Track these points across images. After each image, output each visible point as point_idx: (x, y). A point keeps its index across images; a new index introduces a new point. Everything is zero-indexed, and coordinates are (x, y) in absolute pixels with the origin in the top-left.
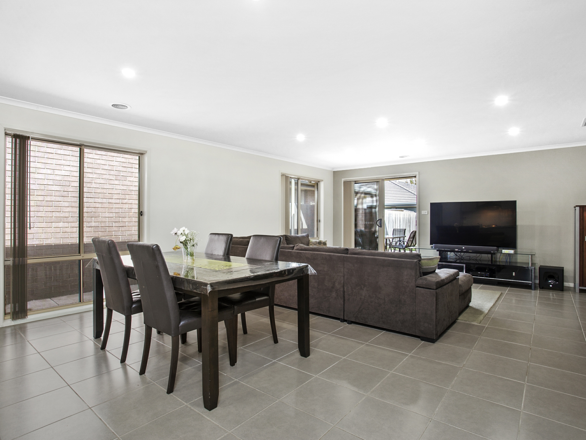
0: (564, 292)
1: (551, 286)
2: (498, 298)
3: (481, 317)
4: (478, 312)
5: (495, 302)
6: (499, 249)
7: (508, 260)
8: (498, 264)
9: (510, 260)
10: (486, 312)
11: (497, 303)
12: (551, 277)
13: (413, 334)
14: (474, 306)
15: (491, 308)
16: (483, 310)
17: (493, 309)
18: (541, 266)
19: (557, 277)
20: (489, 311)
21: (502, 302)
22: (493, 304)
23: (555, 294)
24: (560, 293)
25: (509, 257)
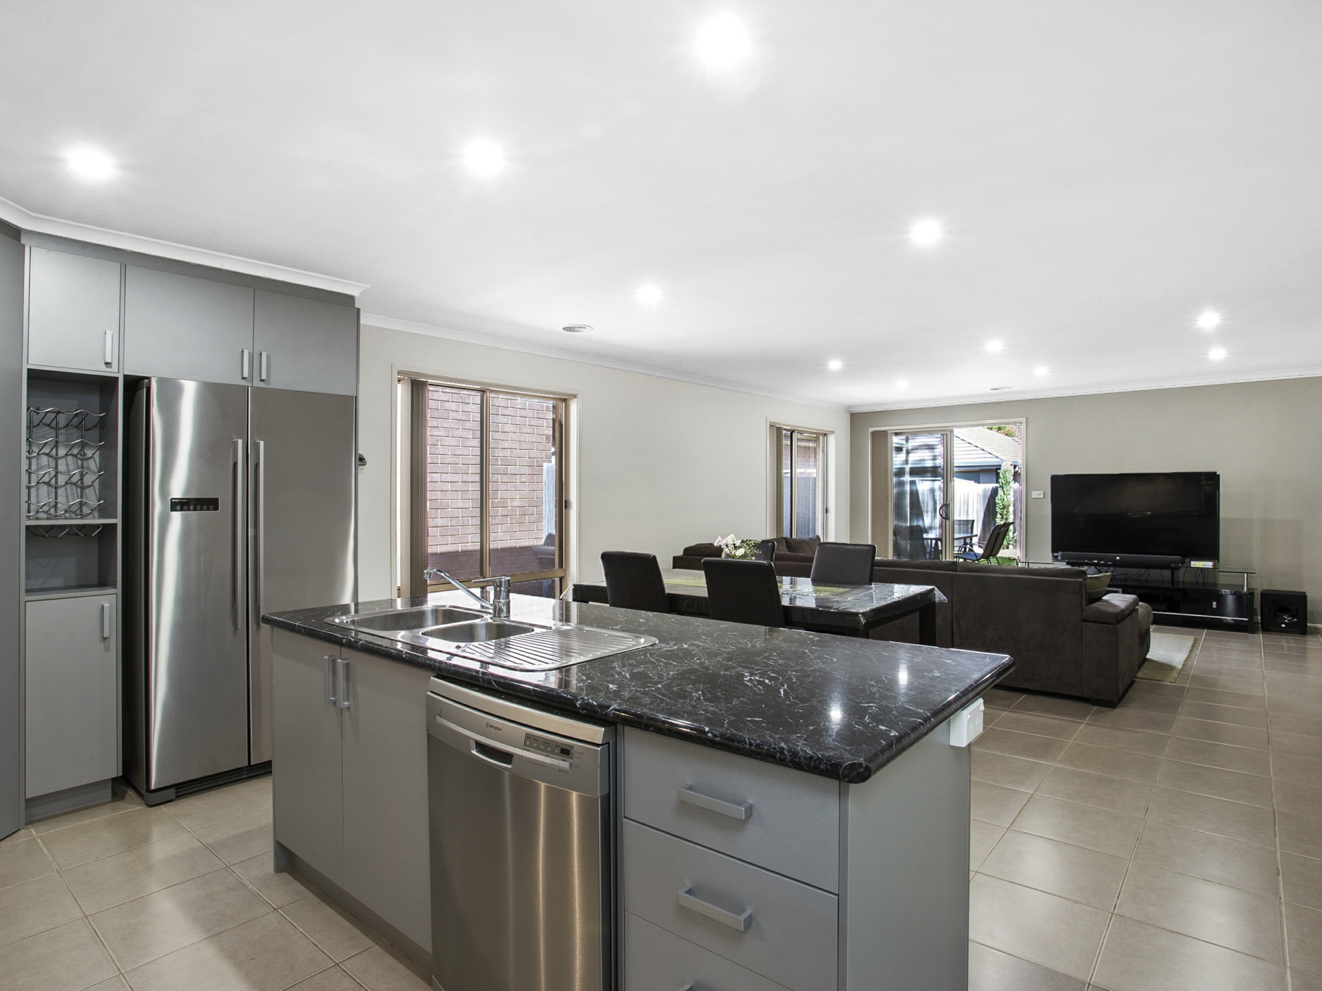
0: (1308, 636)
1: (1283, 626)
2: (1193, 646)
3: (1175, 674)
4: (1165, 668)
5: (1190, 652)
6: (1187, 560)
7: (1201, 580)
8: (1181, 586)
9: (1204, 581)
10: (1180, 666)
11: (1193, 654)
12: (1285, 610)
13: (1078, 695)
14: (1154, 658)
15: (1185, 661)
16: (1174, 664)
17: (1189, 663)
18: (1263, 590)
19: (1295, 608)
20: (1183, 665)
21: (1200, 653)
22: (1186, 656)
23: (1292, 639)
24: (1300, 638)
25: (1201, 575)
